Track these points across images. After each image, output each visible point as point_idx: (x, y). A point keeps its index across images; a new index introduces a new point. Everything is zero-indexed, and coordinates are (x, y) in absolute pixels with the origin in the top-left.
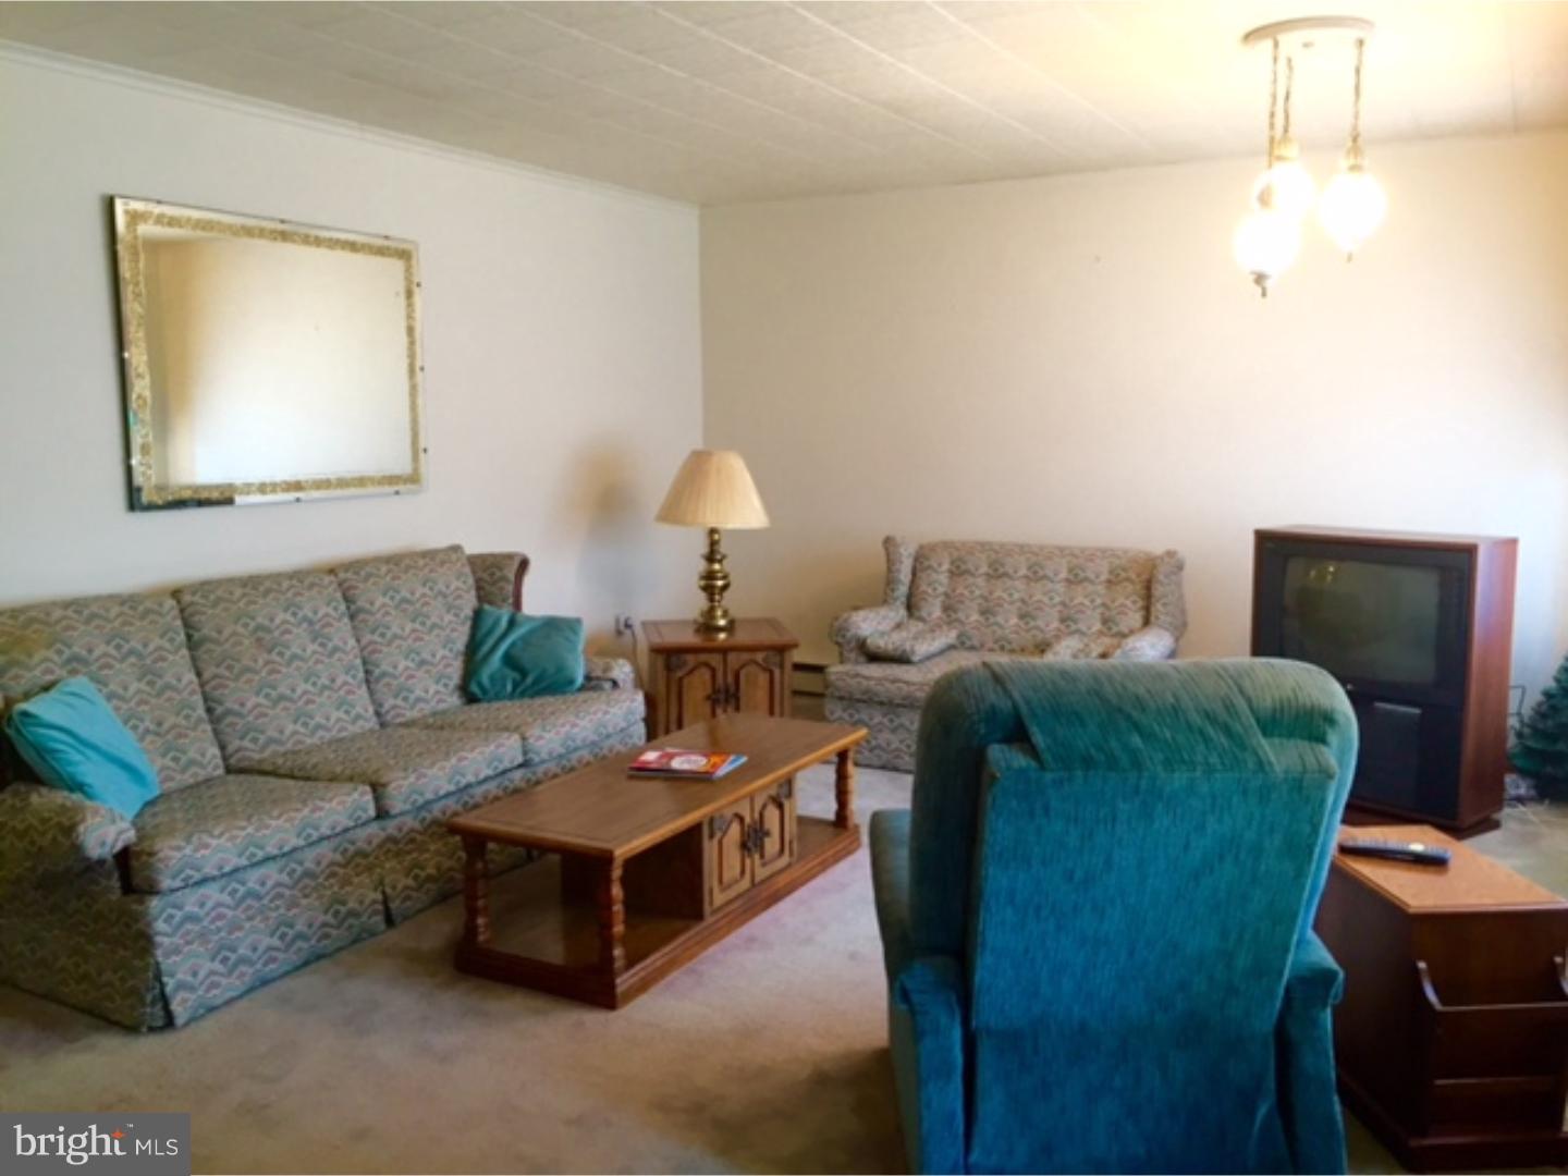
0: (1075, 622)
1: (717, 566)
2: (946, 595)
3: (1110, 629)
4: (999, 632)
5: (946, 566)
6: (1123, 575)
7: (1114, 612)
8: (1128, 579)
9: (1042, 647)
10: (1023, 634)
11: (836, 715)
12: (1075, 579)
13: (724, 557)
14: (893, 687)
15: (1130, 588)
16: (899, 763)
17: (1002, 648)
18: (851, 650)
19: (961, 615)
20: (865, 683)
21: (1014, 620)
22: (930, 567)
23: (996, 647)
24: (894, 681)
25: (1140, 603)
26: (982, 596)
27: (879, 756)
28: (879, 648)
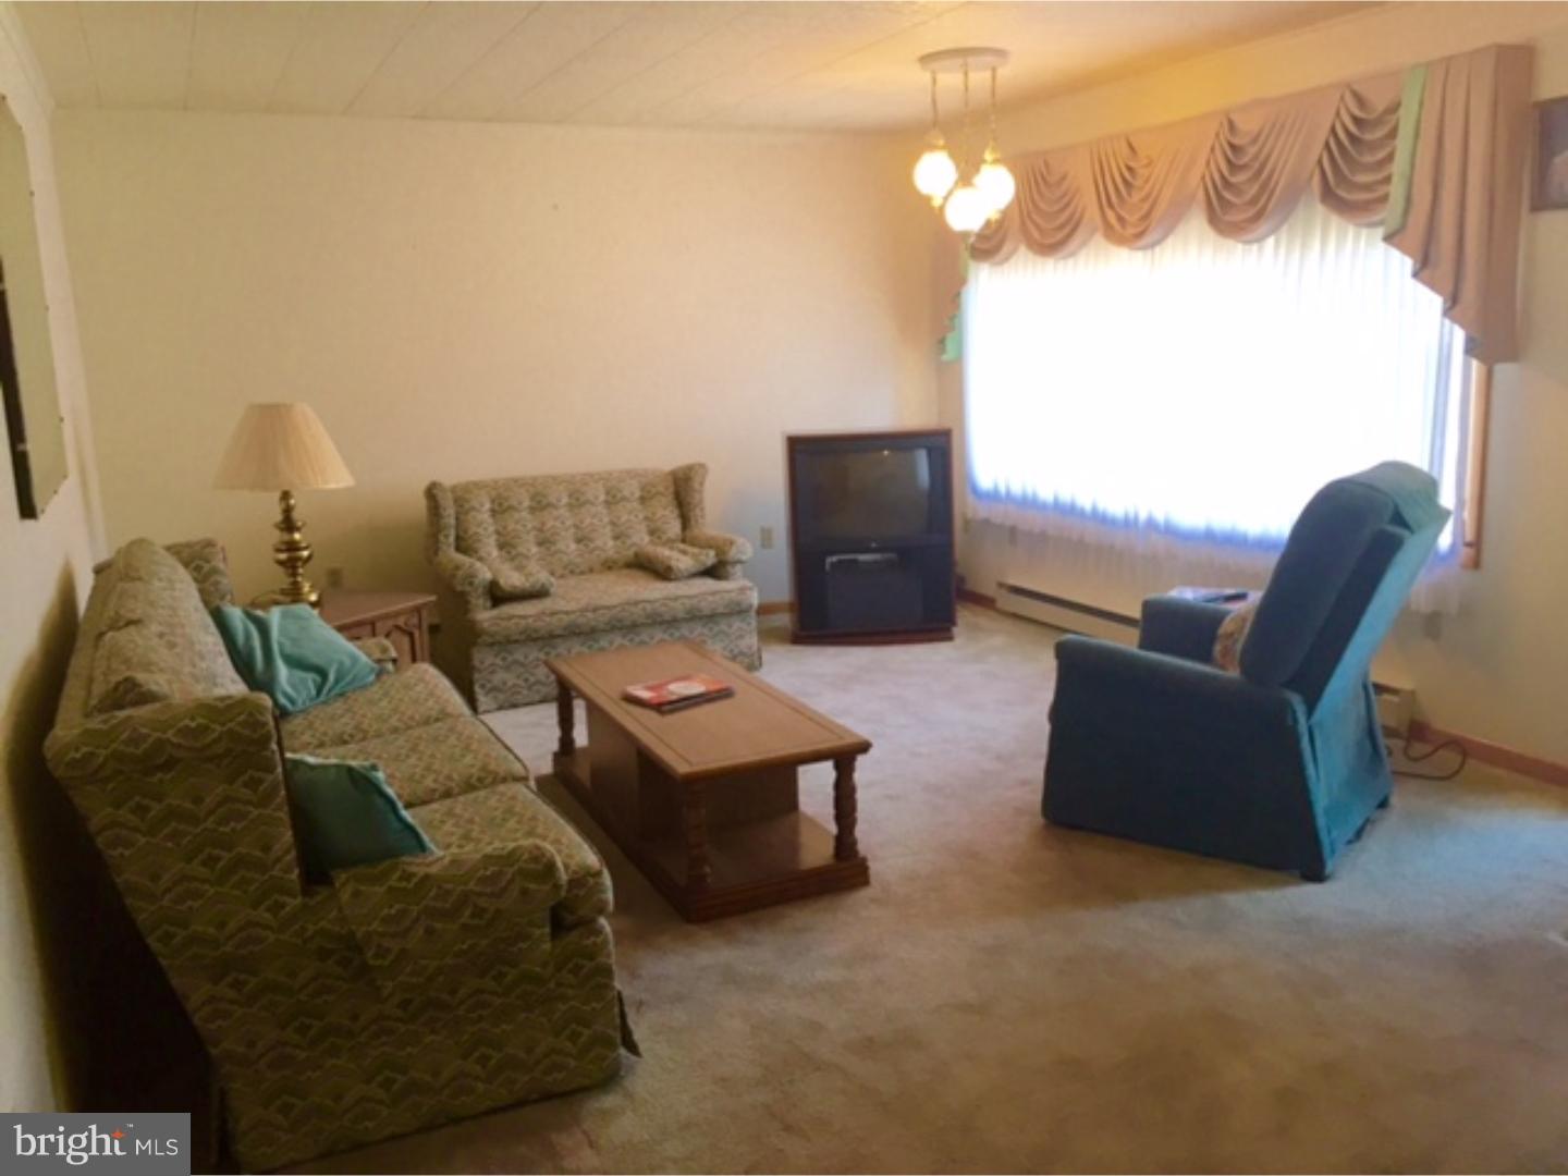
0: (591, 540)
1: (297, 536)
2: (498, 533)
3: (659, 538)
4: (565, 558)
5: (488, 506)
6: (654, 490)
7: (659, 524)
8: (658, 493)
9: (611, 564)
10: (587, 556)
11: (487, 662)
12: (613, 499)
13: (304, 524)
14: (554, 620)
15: (664, 500)
16: (519, 699)
17: (572, 572)
18: (478, 597)
19: (521, 549)
20: (523, 622)
21: (573, 546)
22: (473, 508)
23: (567, 572)
24: (553, 614)
25: (676, 512)
26: (534, 528)
27: (538, 692)
28: (515, 587)
